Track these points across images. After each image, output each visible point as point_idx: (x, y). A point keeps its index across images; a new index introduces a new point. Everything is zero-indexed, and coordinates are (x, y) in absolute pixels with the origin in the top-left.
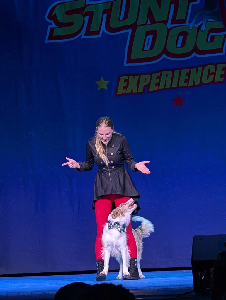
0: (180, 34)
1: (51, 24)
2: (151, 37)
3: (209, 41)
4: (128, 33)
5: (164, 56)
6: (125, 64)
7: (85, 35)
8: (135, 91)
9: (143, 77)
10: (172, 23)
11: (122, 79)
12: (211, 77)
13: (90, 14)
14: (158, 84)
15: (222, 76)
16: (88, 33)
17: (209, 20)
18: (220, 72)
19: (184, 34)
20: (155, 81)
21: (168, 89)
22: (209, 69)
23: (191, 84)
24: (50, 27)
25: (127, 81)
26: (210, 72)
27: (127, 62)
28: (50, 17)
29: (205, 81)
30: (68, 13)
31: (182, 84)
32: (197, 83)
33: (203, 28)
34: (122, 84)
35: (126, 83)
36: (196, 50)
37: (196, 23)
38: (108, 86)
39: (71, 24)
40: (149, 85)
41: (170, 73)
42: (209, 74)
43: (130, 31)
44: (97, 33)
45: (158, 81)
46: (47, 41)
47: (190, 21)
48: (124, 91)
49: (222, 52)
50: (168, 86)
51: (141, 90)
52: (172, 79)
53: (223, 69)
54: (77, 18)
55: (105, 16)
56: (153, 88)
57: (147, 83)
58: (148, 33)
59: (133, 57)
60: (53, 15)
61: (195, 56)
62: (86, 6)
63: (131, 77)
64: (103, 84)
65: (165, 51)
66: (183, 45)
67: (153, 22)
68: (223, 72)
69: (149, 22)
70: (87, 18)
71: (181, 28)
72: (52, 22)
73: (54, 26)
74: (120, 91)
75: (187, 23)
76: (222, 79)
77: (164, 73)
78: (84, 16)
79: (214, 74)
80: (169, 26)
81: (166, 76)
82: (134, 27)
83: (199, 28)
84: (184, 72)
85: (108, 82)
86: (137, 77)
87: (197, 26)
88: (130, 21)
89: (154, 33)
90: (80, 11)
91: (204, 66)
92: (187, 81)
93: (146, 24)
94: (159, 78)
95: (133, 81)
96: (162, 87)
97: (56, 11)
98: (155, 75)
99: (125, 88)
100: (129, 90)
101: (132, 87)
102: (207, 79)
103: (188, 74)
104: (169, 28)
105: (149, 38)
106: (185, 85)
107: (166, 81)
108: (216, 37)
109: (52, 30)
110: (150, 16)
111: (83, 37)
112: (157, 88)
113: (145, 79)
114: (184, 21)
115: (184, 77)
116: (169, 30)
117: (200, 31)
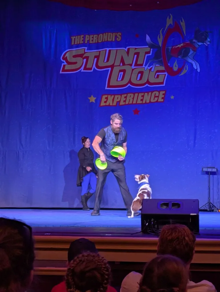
0: (139, 72)
1: (64, 62)
2: (122, 73)
3: (156, 77)
4: (108, 70)
5: (129, 85)
6: (106, 88)
7: (84, 70)
8: (111, 104)
9: (116, 96)
10: (135, 66)
11: (104, 97)
12: (156, 99)
13: (87, 58)
14: (125, 101)
15: (162, 98)
16: (85, 68)
17: (157, 65)
18: (161, 96)
19: (142, 73)
20: (123, 99)
21: (130, 104)
22: (155, 94)
23: (144, 102)
24: (63, 64)
25: (107, 98)
26: (156, 95)
27: (107, 87)
28: (63, 58)
29: (152, 101)
30: (75, 56)
31: (139, 102)
32: (148, 101)
33: (153, 70)
34: (104, 99)
35: (106, 99)
36: (148, 82)
37: (149, 66)
38: (96, 100)
39: (75, 63)
40: (120, 101)
41: (132, 95)
42: (155, 97)
43: (110, 69)
44: (90, 69)
45: (125, 99)
46: (61, 72)
47: (145, 65)
48: (105, 104)
49: (163, 84)
50: (131, 102)
51: (115, 104)
52: (133, 98)
53: (163, 94)
54: (79, 60)
55: (96, 59)
56: (122, 103)
57: (118, 100)
58: (120, 71)
59: (111, 84)
60: (65, 57)
61: (147, 86)
62: (85, 53)
63: (109, 96)
64: (92, 99)
65: (130, 82)
66: (141, 79)
67: (124, 64)
68: (163, 96)
69: (121, 65)
70: (85, 60)
71: (140, 69)
72: (64, 61)
73: (65, 63)
74: (103, 104)
75: (144, 66)
76: (162, 100)
77: (129, 95)
78: (83, 59)
79: (158, 97)
80: (133, 67)
81: (130, 97)
82: (112, 67)
83: (150, 70)
84: (140, 95)
85: (95, 98)
86: (113, 96)
87: (149, 68)
88: (110, 63)
89: (124, 71)
90: (81, 56)
91: (152, 92)
92: (142, 100)
93: (120, 66)
94: (126, 97)
95: (110, 98)
96: (127, 103)
97: (67, 55)
98: (123, 96)
99: (105, 102)
100: (107, 104)
101: (110, 102)
102: (154, 99)
103: (143, 96)
104: (133, 68)
105: (121, 74)
106: (141, 102)
107: (130, 100)
108: (160, 75)
109: (64, 66)
110: (122, 61)
111: (82, 71)
112: (124, 103)
113: (117, 98)
114: (142, 65)
115: (140, 98)
116: (133, 70)
117: (151, 72)
